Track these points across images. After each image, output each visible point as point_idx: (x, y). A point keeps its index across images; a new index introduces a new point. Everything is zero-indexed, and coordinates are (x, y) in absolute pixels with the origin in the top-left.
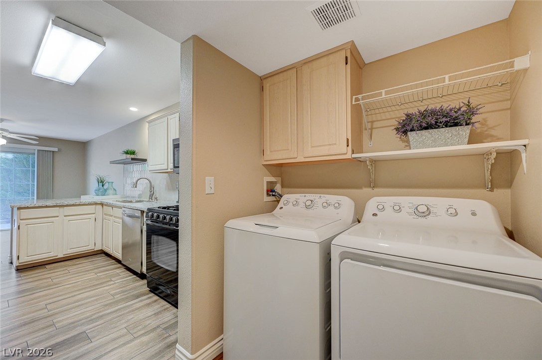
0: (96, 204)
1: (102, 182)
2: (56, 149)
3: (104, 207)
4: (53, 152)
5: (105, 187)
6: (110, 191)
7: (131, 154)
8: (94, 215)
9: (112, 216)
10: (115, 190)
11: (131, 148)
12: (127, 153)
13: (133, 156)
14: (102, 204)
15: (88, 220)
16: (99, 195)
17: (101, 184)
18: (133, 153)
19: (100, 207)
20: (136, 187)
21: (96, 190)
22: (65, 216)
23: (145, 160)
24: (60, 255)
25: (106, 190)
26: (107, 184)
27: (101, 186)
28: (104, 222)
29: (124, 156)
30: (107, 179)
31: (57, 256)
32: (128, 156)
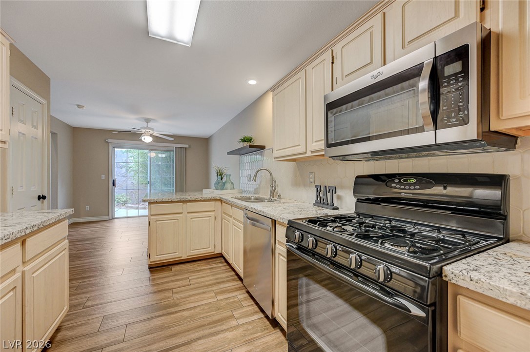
0: (215, 200)
1: (221, 175)
2: (187, 146)
3: (223, 204)
4: (186, 148)
5: (224, 180)
6: (228, 185)
7: (248, 142)
8: (213, 213)
9: (231, 217)
10: (232, 183)
11: (248, 135)
12: (244, 140)
13: (250, 144)
14: (221, 200)
15: (209, 218)
16: (218, 190)
17: (220, 177)
18: (250, 140)
19: (220, 203)
20: (255, 181)
21: (215, 184)
22: (188, 213)
23: (263, 148)
24: (184, 257)
25: (224, 184)
26: (225, 177)
27: (220, 179)
28: (223, 222)
29: (241, 145)
30: (225, 172)
31: (181, 257)
32: (246, 144)
